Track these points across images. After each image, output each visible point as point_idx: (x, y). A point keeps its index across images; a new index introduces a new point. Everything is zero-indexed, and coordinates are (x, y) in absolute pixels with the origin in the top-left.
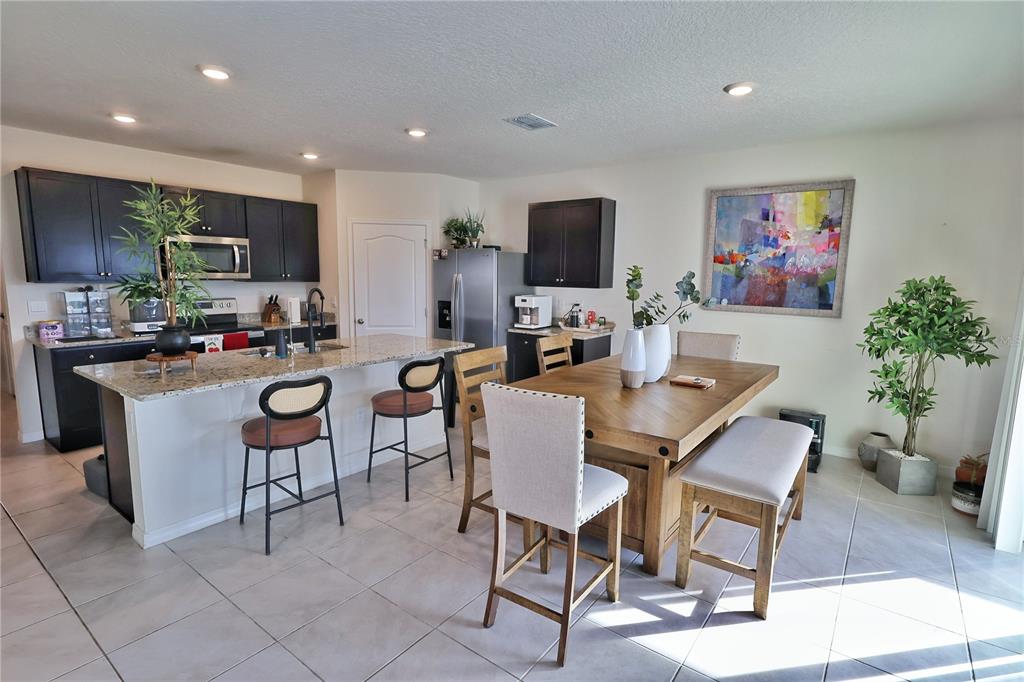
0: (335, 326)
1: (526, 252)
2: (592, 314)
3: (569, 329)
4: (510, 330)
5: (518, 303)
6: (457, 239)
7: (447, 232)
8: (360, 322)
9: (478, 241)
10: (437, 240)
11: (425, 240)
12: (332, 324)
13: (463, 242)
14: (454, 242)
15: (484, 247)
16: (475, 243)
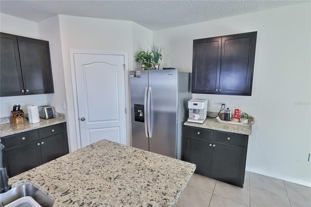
0: (65, 123)
1: (191, 71)
2: (237, 111)
3: (225, 122)
4: (185, 124)
5: (190, 106)
6: (145, 64)
7: (137, 60)
8: (83, 120)
9: (159, 65)
10: (131, 64)
11: (124, 65)
12: (63, 122)
13: (150, 66)
14: (143, 66)
15: (164, 69)
16: (157, 67)
